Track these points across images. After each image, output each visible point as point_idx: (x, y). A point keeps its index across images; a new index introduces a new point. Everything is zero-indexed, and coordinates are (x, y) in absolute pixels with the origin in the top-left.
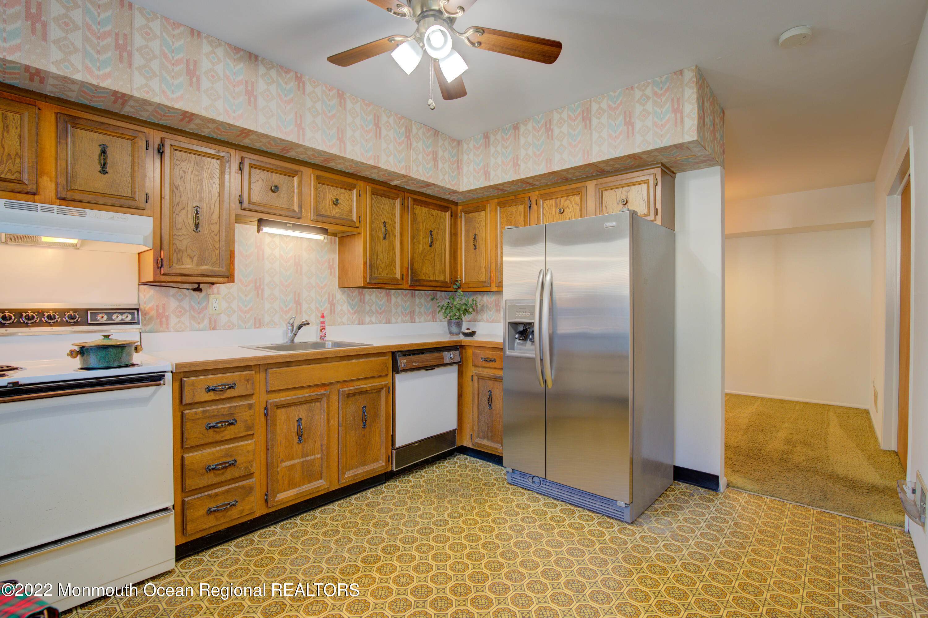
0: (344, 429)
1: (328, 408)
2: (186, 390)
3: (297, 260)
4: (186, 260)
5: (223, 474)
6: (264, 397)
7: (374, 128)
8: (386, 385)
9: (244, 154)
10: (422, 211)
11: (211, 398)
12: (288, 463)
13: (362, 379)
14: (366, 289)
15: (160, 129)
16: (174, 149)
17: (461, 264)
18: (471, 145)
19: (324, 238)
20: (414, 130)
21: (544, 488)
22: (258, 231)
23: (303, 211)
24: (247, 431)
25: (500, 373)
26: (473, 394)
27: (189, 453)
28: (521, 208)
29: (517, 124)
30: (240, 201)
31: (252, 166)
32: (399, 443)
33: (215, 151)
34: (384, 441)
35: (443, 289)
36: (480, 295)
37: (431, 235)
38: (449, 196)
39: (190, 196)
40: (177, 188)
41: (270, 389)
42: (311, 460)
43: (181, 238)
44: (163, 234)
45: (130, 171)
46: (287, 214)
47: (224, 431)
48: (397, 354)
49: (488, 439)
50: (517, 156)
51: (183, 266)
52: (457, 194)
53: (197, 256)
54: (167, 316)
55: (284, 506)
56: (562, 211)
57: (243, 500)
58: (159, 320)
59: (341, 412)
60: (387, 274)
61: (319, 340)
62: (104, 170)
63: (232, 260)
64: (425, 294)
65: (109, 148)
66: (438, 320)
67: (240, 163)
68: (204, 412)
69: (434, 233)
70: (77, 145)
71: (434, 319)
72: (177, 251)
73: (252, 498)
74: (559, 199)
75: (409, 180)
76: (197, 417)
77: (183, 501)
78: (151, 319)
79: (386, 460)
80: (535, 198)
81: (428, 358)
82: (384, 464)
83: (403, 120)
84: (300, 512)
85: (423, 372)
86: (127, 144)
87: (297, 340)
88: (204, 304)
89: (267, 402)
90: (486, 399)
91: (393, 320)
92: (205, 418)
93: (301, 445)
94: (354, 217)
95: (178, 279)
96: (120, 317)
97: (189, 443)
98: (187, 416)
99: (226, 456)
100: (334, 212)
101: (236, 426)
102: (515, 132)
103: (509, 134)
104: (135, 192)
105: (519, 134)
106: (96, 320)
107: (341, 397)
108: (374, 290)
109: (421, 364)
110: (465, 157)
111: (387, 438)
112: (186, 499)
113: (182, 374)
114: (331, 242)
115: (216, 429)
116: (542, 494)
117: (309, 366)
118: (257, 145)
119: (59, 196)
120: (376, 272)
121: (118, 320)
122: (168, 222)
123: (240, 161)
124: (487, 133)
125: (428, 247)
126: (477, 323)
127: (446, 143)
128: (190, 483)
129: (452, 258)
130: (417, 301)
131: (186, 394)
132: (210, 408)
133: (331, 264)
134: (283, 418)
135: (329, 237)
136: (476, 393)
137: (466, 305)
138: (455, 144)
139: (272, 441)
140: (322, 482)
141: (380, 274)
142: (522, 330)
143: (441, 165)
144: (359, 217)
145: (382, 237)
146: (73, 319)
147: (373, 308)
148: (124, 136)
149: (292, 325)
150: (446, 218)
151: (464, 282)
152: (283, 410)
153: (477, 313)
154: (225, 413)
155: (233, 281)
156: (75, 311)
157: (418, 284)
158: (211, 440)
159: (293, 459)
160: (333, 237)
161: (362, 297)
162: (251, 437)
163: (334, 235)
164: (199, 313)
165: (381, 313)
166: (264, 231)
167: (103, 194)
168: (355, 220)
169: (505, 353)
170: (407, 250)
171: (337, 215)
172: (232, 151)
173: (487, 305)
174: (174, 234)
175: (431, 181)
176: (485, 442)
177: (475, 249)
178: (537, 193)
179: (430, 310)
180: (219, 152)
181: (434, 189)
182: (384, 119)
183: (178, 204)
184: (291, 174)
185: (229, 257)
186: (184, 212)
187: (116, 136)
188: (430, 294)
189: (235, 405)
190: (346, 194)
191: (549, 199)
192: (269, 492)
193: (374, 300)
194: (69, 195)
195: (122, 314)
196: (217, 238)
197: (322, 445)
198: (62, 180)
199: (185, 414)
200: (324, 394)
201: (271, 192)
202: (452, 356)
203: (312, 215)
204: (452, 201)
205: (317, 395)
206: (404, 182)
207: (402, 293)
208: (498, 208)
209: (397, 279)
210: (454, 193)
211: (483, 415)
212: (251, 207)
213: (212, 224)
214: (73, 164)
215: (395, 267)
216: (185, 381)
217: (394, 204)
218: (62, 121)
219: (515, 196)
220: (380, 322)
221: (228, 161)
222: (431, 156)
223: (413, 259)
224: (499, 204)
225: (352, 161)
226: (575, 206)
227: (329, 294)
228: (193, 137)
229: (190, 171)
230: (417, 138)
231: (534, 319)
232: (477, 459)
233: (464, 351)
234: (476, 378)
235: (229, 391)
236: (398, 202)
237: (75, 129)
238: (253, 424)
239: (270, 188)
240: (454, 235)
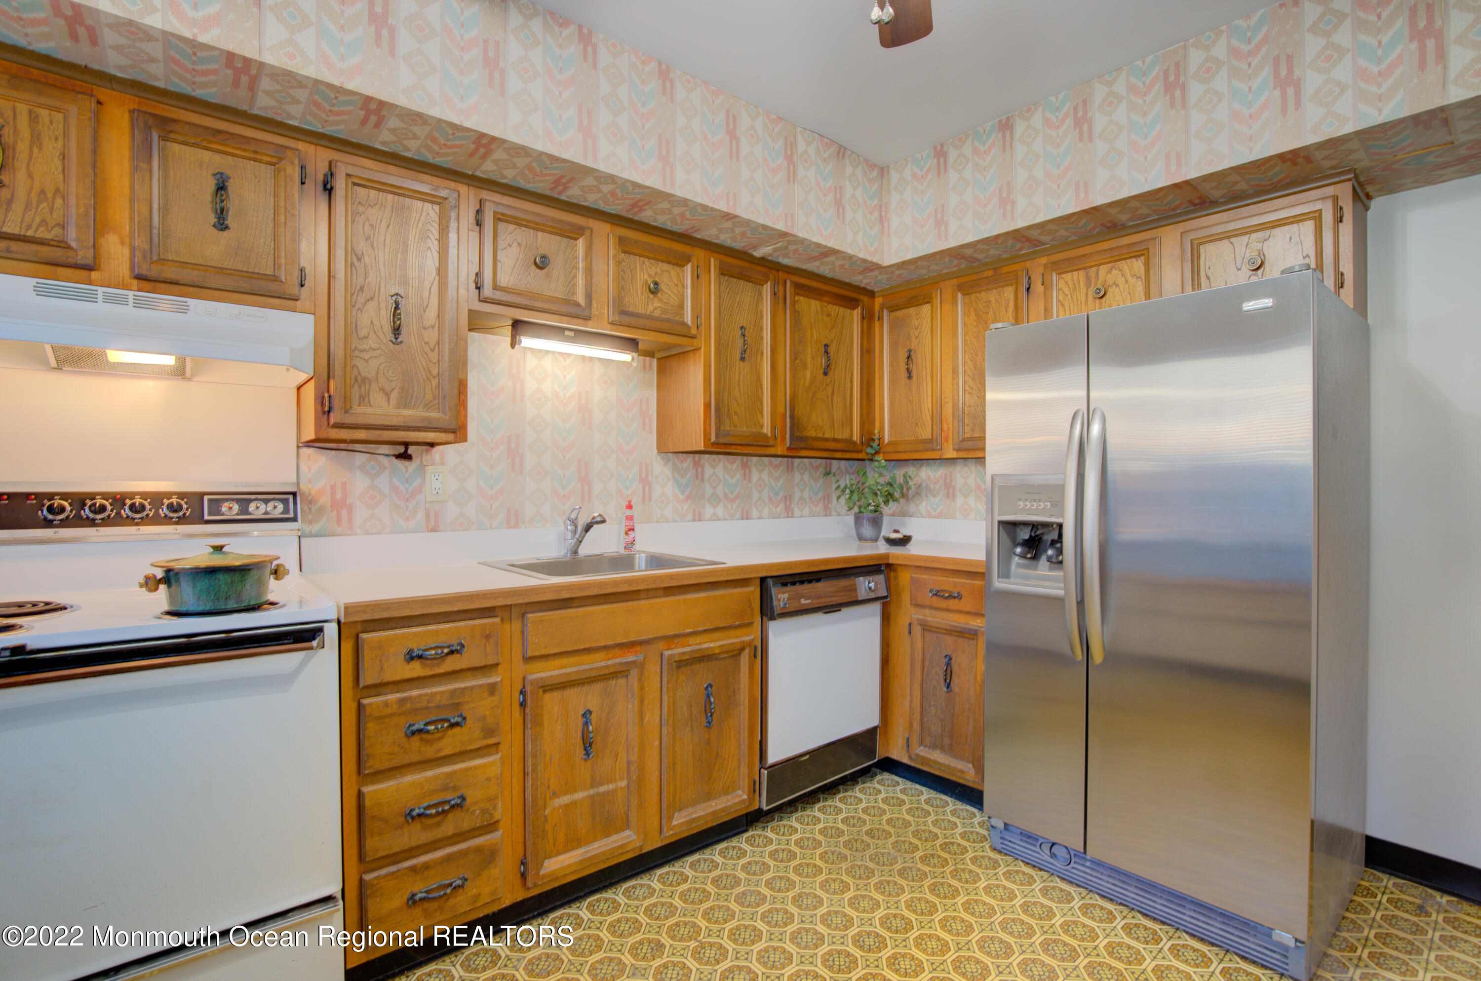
0: (671, 730)
1: (642, 688)
2: (366, 658)
3: (583, 402)
4: (377, 398)
5: (438, 824)
6: (520, 669)
7: (727, 138)
8: (750, 643)
9: (485, 195)
10: (810, 307)
11: (415, 674)
12: (566, 799)
13: (705, 631)
14: (707, 456)
15: (327, 144)
16: (355, 184)
17: (882, 408)
18: (907, 174)
19: (633, 359)
20: (801, 145)
21: (1079, 870)
22: (513, 345)
23: (595, 305)
24: (485, 738)
25: (976, 623)
26: (913, 660)
27: (373, 783)
28: (1009, 293)
29: (1008, 118)
30: (476, 284)
31: (499, 218)
32: (773, 757)
33: (430, 187)
34: (747, 752)
35: (848, 455)
36: (914, 466)
37: (827, 352)
38: (861, 277)
39: (383, 274)
40: (359, 259)
41: (530, 653)
42: (607, 793)
43: (366, 356)
44: (332, 347)
45: (272, 225)
46: (564, 309)
47: (441, 738)
48: (770, 582)
49: (943, 749)
50: (1008, 183)
51: (370, 410)
52: (876, 273)
53: (396, 390)
54: (351, 506)
55: (557, 884)
56: (1102, 294)
57: (479, 874)
58: (335, 513)
59: (665, 697)
60: (747, 427)
61: (622, 551)
62: (221, 225)
63: (462, 398)
64: (811, 464)
65: (231, 181)
66: (834, 513)
67: (478, 212)
68: (403, 701)
69: (832, 350)
70: (172, 173)
71: (827, 511)
72: (359, 379)
73: (495, 871)
74: (1094, 269)
75: (789, 243)
76: (389, 711)
77: (361, 879)
78: (321, 510)
79: (749, 788)
80: (1041, 269)
81: (828, 589)
82: (745, 797)
83: (780, 125)
84: (587, 891)
85: (819, 617)
86: (266, 171)
87: (583, 551)
88: (418, 482)
89: (524, 678)
90: (938, 671)
91: (755, 513)
92: (403, 714)
93: (589, 763)
94: (688, 319)
95: (362, 435)
96: (263, 507)
97: (373, 764)
98: (369, 711)
99: (445, 788)
100: (651, 308)
101: (465, 729)
102: (1004, 136)
103: (991, 140)
104: (280, 266)
105: (1012, 140)
106: (219, 513)
107: (665, 667)
108: (721, 456)
109: (816, 601)
110: (895, 198)
111: (751, 747)
112: (367, 877)
113: (359, 625)
114: (644, 368)
115: (424, 736)
116: (1071, 882)
117: (606, 607)
118: (509, 176)
119: (136, 272)
120: (727, 422)
121: (258, 514)
122: (343, 323)
123: (478, 207)
124: (942, 145)
125: (821, 376)
126: (907, 519)
127: (859, 172)
128: (376, 845)
129: (865, 396)
130: (797, 476)
131: (366, 666)
132: (414, 693)
133: (644, 408)
134: (556, 709)
135: (642, 358)
136: (919, 657)
137: (891, 485)
138: (875, 173)
139: (535, 756)
140: (629, 836)
141: (735, 426)
142: (1027, 537)
143: (849, 215)
144: (696, 317)
145: (738, 357)
146: (175, 511)
147: (720, 490)
148: (259, 157)
149: (574, 523)
150: (853, 320)
151: (886, 441)
152: (556, 695)
153: (907, 500)
154: (443, 703)
155: (464, 439)
156: (181, 495)
157: (802, 445)
158: (414, 758)
159: (575, 791)
160: (648, 359)
161: (700, 470)
162: (494, 749)
163: (650, 354)
164: (407, 500)
165: (733, 500)
166: (523, 345)
167: (220, 270)
168: (689, 323)
169: (990, 583)
170: (782, 381)
171: (657, 313)
172: (463, 189)
173: (927, 487)
174: (353, 347)
175: (831, 244)
176: (937, 756)
177: (910, 377)
178: (1044, 260)
179: (820, 495)
180: (437, 188)
181: (834, 263)
182: (745, 122)
183: (362, 289)
184: (572, 233)
185: (456, 391)
186: (373, 304)
187: (244, 157)
188: (820, 464)
189: (463, 685)
190: (673, 273)
191: (1072, 271)
192: (529, 858)
193: (721, 477)
194: (154, 272)
195: (266, 501)
196: (434, 356)
197: (629, 763)
198: (140, 242)
199: (364, 706)
200: (633, 662)
201: (534, 267)
202: (872, 585)
203: (611, 312)
204: (864, 289)
205: (621, 664)
206: (780, 249)
207: (771, 462)
208: (959, 295)
209: (765, 436)
210: (872, 270)
211: (933, 703)
212: (499, 296)
213: (425, 328)
214: (165, 210)
215: (762, 413)
216: (363, 639)
217: (760, 293)
218: (142, 125)
219: (995, 269)
220: (732, 517)
221: (455, 207)
222: (831, 195)
223: (793, 397)
224: (961, 288)
225: (685, 202)
226: (1132, 281)
227: (641, 464)
228: (389, 161)
229: (384, 225)
230: (806, 161)
231: (1062, 515)
232: (918, 786)
233: (892, 574)
234: (917, 629)
235: (451, 658)
236: (767, 289)
237: (168, 143)
238: (498, 723)
239: (532, 260)
240: (868, 352)
